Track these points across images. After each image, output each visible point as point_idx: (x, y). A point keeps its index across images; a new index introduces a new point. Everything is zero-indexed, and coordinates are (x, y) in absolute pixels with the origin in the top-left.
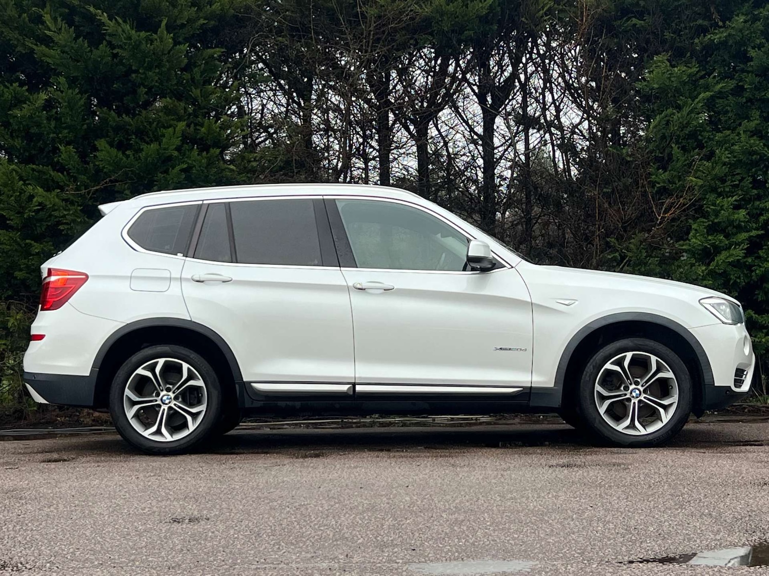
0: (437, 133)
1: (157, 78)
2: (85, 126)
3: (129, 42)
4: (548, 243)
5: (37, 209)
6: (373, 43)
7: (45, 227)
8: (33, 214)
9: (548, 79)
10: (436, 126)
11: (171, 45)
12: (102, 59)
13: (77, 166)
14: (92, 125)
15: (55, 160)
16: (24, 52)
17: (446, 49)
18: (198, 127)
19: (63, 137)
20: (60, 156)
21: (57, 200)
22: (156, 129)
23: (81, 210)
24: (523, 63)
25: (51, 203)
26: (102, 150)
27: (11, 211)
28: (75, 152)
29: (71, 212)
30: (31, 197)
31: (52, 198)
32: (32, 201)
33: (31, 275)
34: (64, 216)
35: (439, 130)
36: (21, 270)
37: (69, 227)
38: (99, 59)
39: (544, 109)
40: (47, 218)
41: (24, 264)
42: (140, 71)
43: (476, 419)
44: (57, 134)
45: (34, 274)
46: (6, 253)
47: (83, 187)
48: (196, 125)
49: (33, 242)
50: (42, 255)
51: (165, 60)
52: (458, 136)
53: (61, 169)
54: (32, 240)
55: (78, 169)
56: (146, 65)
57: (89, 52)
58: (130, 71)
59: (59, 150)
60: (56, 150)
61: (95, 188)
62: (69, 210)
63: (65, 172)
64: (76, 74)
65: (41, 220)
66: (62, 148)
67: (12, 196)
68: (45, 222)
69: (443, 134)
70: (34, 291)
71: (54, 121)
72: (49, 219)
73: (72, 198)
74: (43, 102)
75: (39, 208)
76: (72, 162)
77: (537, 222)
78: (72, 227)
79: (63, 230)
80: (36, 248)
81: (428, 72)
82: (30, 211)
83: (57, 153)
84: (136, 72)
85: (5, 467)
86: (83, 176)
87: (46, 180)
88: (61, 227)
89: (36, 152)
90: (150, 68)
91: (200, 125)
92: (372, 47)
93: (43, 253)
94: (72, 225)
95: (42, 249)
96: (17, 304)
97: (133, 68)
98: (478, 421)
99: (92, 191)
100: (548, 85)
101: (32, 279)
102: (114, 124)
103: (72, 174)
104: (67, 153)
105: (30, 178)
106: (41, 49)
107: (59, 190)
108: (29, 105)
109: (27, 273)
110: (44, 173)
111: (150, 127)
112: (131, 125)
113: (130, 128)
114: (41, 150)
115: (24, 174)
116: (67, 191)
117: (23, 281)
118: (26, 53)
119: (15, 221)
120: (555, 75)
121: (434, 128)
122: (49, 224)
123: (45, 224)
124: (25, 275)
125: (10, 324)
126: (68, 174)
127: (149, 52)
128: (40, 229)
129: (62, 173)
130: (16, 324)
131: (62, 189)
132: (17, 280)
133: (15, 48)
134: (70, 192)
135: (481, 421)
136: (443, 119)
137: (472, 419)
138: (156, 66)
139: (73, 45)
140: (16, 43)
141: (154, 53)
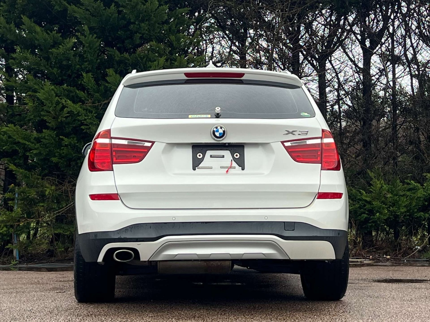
0: (331, 67)
1: (146, 28)
2: (99, 60)
3: (130, 3)
4: (410, 141)
5: (67, 116)
6: (291, 5)
7: (71, 128)
8: (65, 119)
9: (408, 30)
10: (330, 62)
11: (158, 5)
12: (112, 15)
13: (93, 87)
14: (103, 60)
15: (79, 82)
16: (59, 10)
17: (341, 9)
18: (173, 62)
19: (84, 67)
20: (83, 80)
21: (80, 109)
22: (146, 63)
23: (96, 117)
24: (391, 19)
25: (76, 111)
26: (111, 76)
27: (50, 117)
28: (92, 78)
29: (90, 117)
30: (64, 107)
31: (77, 108)
32: (63, 110)
33: (62, 160)
34: (85, 120)
35: (332, 65)
36: (55, 156)
37: (88, 127)
38: (110, 15)
39: (406, 50)
40: (73, 122)
41: (58, 152)
42: (136, 22)
43: (361, 262)
44: (81, 66)
45: (63, 159)
46: (45, 145)
47: (97, 101)
48: (171, 60)
49: (64, 138)
50: (69, 147)
51: (153, 16)
52: (347, 69)
53: (83, 88)
54: (64, 136)
55: (94, 89)
56: (140, 19)
57: (104, 10)
58: (129, 23)
59: (82, 75)
60: (80, 76)
61: (105, 102)
62: (88, 116)
63: (86, 91)
64: (94, 25)
65: (68, 123)
66: (84, 75)
67: (51, 107)
68: (72, 124)
69: (335, 67)
70: (63, 171)
71: (78, 57)
72: (74, 122)
73: (89, 108)
74: (73, 44)
75: (68, 115)
76: (90, 84)
77: (400, 127)
78: (90, 128)
79: (84, 130)
80: (66, 142)
81: (325, 26)
82: (62, 117)
83: (80, 78)
84: (134, 23)
85: (56, 291)
86: (97, 94)
87: (73, 96)
88: (83, 127)
89: (66, 77)
90: (143, 21)
91: (173, 61)
92: (290, 7)
93: (70, 145)
94: (90, 126)
95: (70, 142)
96: (52, 179)
97: (132, 21)
98: (362, 263)
99: (103, 104)
100: (408, 33)
101: (62, 163)
102: (118, 59)
103: (89, 92)
104: (88, 79)
105: (63, 95)
106: (73, 7)
107: (81, 103)
108: (63, 46)
109: (58, 159)
110: (71, 92)
111: (142, 61)
112: (129, 60)
113: (128, 62)
114: (70, 76)
115: (58, 92)
116: (86, 104)
117: (56, 164)
118: (61, 10)
119: (52, 123)
120: (414, 27)
121: (329, 63)
122: (74, 126)
123: (71, 126)
124: (58, 160)
125: (47, 193)
126: (88, 92)
127: (143, 10)
128: (68, 130)
129: (84, 92)
130: (51, 192)
131: (83, 102)
132: (53, 163)
133: (54, 7)
134: (89, 104)
135: (364, 263)
136: (336, 57)
137: (357, 262)
138: (147, 20)
139: (94, 5)
140: (54, 3)
141: (146, 11)
